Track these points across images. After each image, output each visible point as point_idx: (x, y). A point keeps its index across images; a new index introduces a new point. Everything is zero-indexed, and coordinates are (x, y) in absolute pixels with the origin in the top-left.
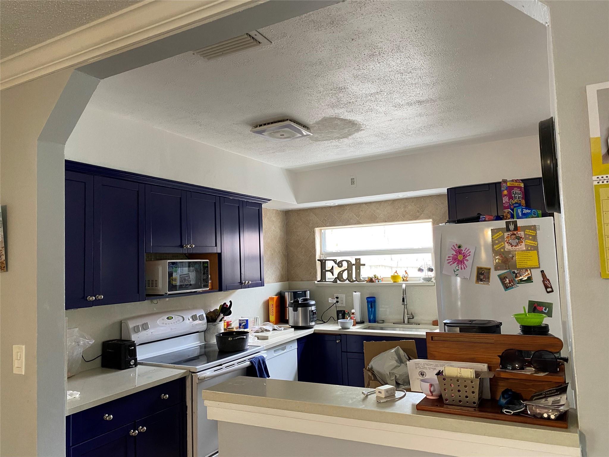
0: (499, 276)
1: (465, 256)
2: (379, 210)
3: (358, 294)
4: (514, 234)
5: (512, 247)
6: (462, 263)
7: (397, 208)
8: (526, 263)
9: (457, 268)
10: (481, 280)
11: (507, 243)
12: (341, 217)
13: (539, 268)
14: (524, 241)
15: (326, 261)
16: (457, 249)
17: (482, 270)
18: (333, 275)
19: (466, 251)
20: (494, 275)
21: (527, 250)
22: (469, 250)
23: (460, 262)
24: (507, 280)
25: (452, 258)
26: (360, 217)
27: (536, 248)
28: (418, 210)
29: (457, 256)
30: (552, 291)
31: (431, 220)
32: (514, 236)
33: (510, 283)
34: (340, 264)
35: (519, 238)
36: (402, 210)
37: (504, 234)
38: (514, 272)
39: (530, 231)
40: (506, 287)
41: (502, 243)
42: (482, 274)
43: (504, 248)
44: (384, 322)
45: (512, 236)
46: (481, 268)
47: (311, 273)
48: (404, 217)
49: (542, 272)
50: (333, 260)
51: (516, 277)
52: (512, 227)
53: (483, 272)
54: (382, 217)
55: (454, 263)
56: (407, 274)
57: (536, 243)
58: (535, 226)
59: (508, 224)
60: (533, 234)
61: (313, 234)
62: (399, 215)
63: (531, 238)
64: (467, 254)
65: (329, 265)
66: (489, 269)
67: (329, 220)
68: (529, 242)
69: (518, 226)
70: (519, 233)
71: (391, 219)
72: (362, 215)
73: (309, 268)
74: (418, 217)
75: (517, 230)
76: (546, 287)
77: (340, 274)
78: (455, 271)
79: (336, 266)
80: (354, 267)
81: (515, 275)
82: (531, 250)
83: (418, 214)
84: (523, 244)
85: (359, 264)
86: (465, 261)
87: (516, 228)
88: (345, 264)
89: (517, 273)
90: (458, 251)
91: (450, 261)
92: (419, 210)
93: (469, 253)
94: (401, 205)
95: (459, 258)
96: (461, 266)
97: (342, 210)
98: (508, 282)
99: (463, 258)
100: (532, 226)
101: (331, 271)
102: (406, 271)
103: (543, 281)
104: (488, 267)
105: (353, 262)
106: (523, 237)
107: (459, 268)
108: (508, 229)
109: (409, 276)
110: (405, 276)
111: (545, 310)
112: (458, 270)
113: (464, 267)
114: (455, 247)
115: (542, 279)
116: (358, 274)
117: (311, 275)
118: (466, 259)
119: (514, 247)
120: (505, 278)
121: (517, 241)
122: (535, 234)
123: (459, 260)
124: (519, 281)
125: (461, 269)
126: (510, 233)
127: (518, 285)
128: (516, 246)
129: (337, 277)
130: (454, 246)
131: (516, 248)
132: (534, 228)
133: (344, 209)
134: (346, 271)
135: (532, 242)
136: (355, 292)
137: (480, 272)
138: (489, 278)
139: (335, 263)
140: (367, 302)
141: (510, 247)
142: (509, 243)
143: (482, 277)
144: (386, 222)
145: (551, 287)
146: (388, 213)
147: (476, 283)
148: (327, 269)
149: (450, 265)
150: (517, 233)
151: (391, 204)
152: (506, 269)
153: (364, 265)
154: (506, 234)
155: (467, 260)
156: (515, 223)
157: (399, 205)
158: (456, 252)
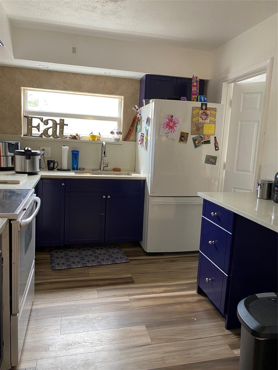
0: (193, 138)
1: (174, 124)
2: (84, 81)
3: (67, 147)
4: (205, 112)
5: (203, 120)
6: (172, 128)
7: (98, 82)
8: (208, 132)
9: (168, 131)
10: (182, 141)
11: (200, 117)
12: (49, 81)
13: (214, 135)
14: (209, 117)
15: (33, 118)
16: (170, 118)
17: (184, 134)
18: (39, 131)
19: (176, 120)
20: (190, 138)
21: (210, 123)
22: (178, 119)
23: (171, 128)
24: (197, 141)
25: (166, 124)
26: (67, 84)
27: (214, 123)
28: (114, 88)
29: (169, 123)
30: (218, 150)
31: (123, 97)
32: (205, 113)
33: (198, 144)
34: (46, 123)
35: (207, 115)
36: (103, 85)
37: (199, 111)
38: (201, 137)
39: (213, 111)
40: (196, 146)
41: (198, 117)
42: (183, 137)
43: (198, 120)
44: (84, 170)
45: (203, 113)
46: (183, 133)
47: (15, 128)
48: (103, 91)
49: (215, 137)
50: (39, 118)
51: (202, 140)
52: (204, 107)
53: (184, 135)
54: (86, 87)
55: (167, 128)
56: (100, 135)
57: (215, 119)
58: (216, 108)
59: (202, 104)
60: (214, 114)
61: (19, 92)
62: (100, 89)
63: (213, 116)
64: (177, 122)
65: (35, 122)
66: (188, 134)
67: (37, 82)
68: (212, 118)
69: (207, 107)
70: (207, 112)
71: (93, 90)
72: (69, 83)
73: (13, 123)
74: (114, 93)
75: (207, 110)
76: (216, 147)
77: (46, 131)
78: (167, 133)
79: (42, 124)
80: (58, 126)
81: (201, 138)
82: (212, 124)
83: (114, 90)
84: (209, 119)
85: (62, 124)
86: (174, 127)
87: (206, 109)
88: (50, 124)
89: (203, 137)
90: (171, 120)
91: (164, 126)
92: (116, 88)
93: (178, 122)
94: (102, 81)
95: (170, 125)
96: (171, 130)
97: (50, 75)
98: (197, 143)
99: (173, 125)
100: (214, 108)
101: (38, 127)
102: (99, 133)
103: (215, 143)
104: (187, 132)
105: (58, 122)
106: (209, 115)
107: (169, 131)
108: (202, 109)
109: (101, 137)
110: (99, 137)
111: (213, 161)
112: (169, 133)
113: (173, 131)
114: (168, 117)
115: (214, 142)
116: (62, 132)
117: (15, 129)
118: (175, 125)
119: (203, 121)
120: (196, 140)
121: (206, 117)
122: (215, 114)
123: (170, 126)
124: (203, 142)
125: (171, 132)
126: (202, 111)
127: (202, 145)
128: (205, 120)
129: (42, 133)
130: (168, 115)
131: (204, 121)
132: (215, 110)
133: (51, 75)
134: (51, 129)
135: (213, 118)
136: (64, 146)
137: (182, 135)
138: (187, 140)
139: (42, 121)
140: (73, 154)
141: (201, 120)
142: (202, 117)
143: (183, 139)
144: (89, 92)
145: (218, 147)
146: (91, 85)
147: (179, 142)
148: (33, 125)
149: (164, 129)
150: (206, 112)
151: (94, 78)
152: (197, 134)
153: (67, 125)
154: (201, 112)
155: (176, 127)
156: (206, 105)
157: (100, 80)
158: (169, 120)
